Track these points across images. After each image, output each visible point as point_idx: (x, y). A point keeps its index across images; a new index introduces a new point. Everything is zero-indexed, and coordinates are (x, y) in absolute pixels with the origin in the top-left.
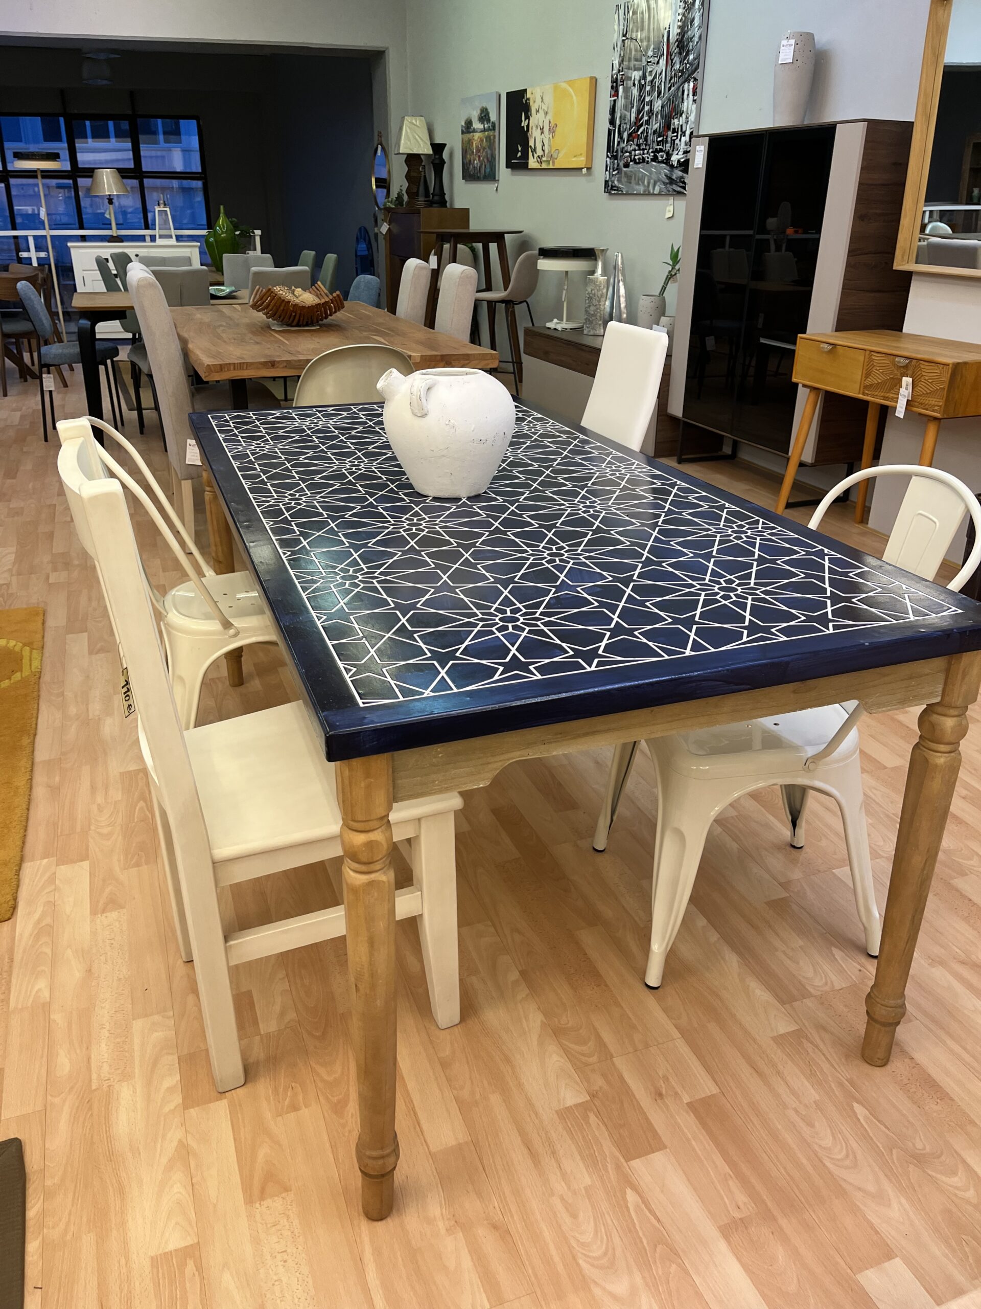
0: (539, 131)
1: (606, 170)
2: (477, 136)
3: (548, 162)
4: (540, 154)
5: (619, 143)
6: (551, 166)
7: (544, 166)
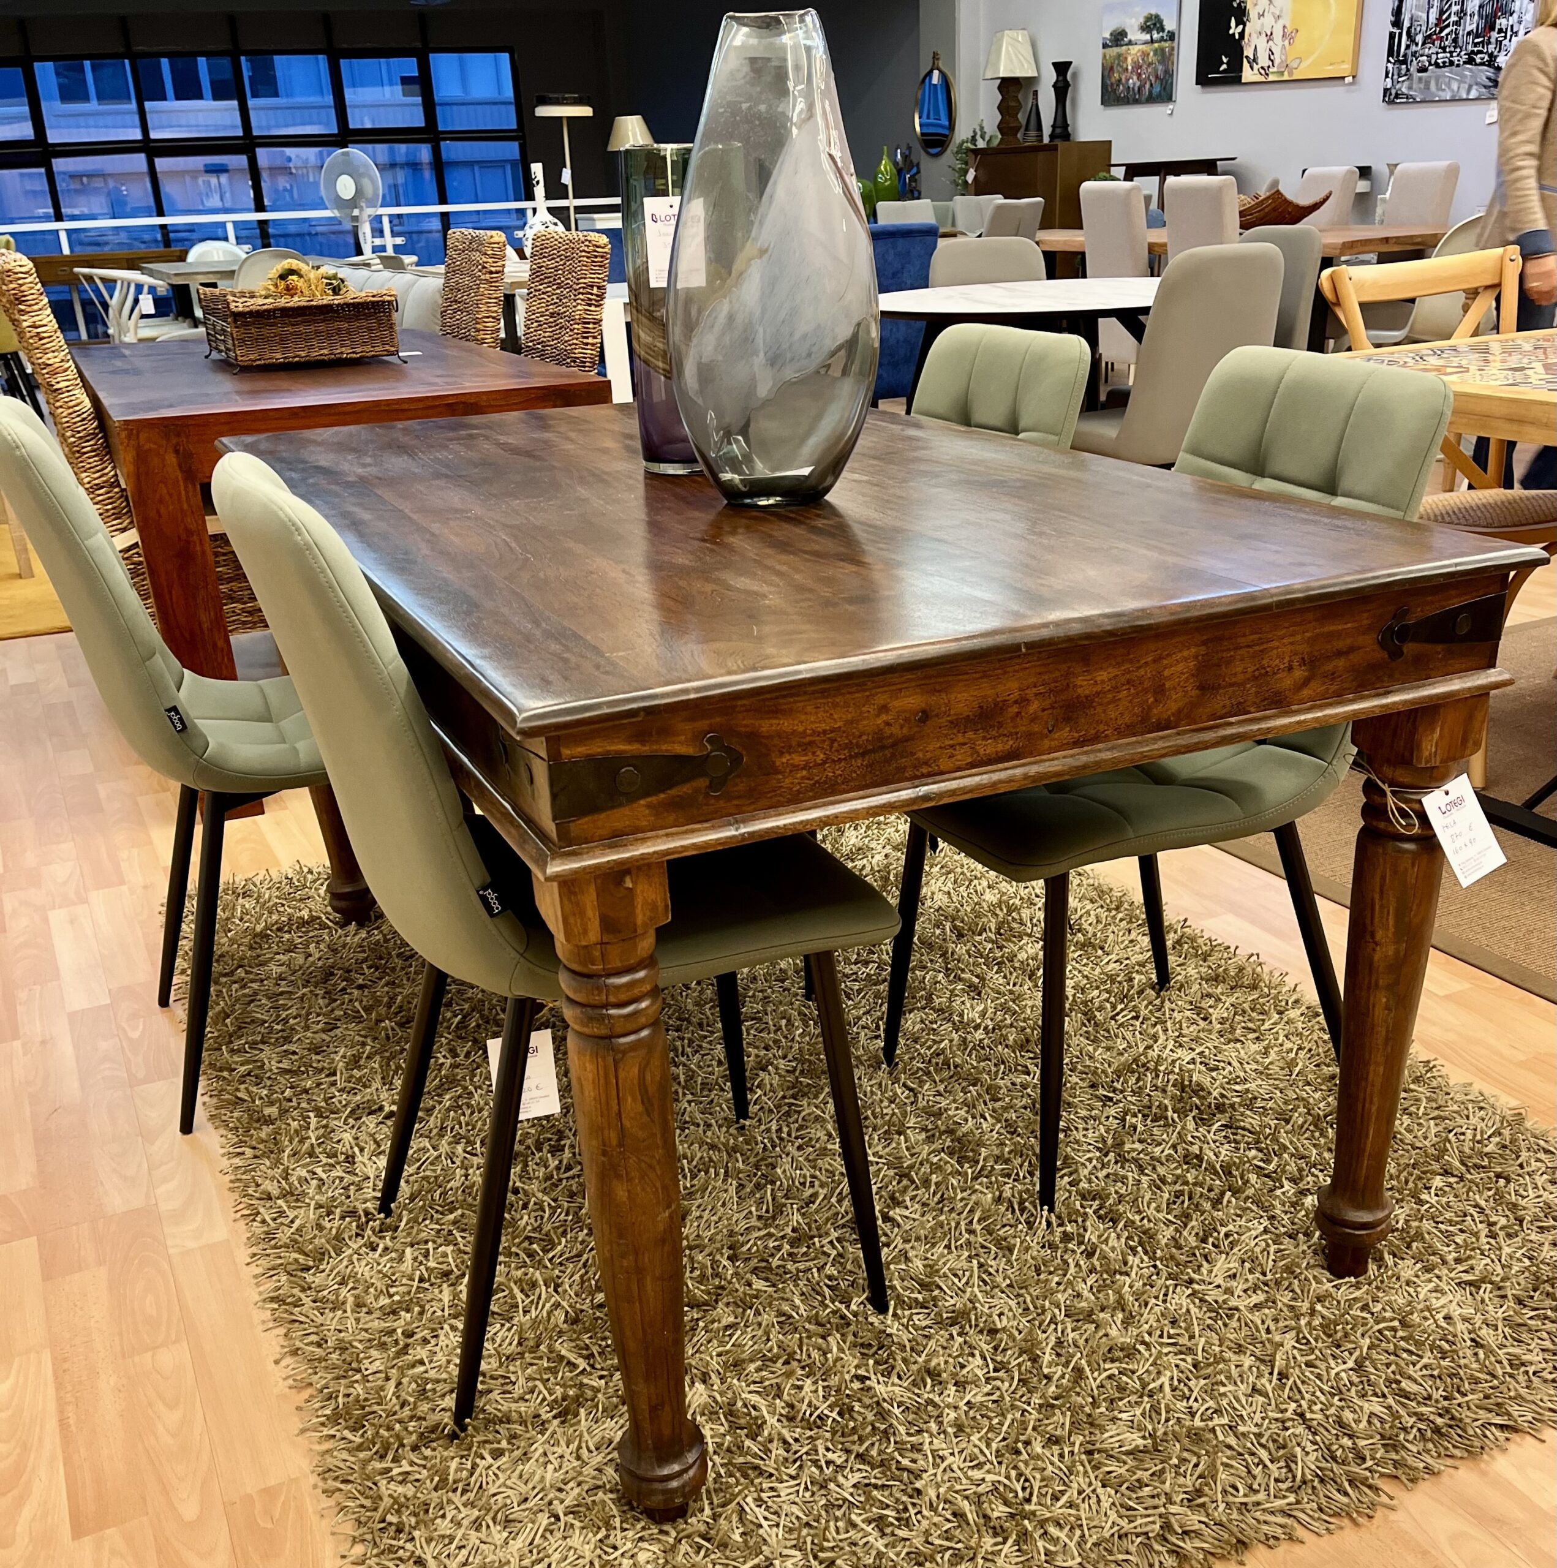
0: (1264, 38)
1: (1387, 76)
2: (1134, 50)
3: (1282, 73)
4: (1265, 65)
5: (1408, 47)
6: (1286, 77)
7: (1271, 78)
